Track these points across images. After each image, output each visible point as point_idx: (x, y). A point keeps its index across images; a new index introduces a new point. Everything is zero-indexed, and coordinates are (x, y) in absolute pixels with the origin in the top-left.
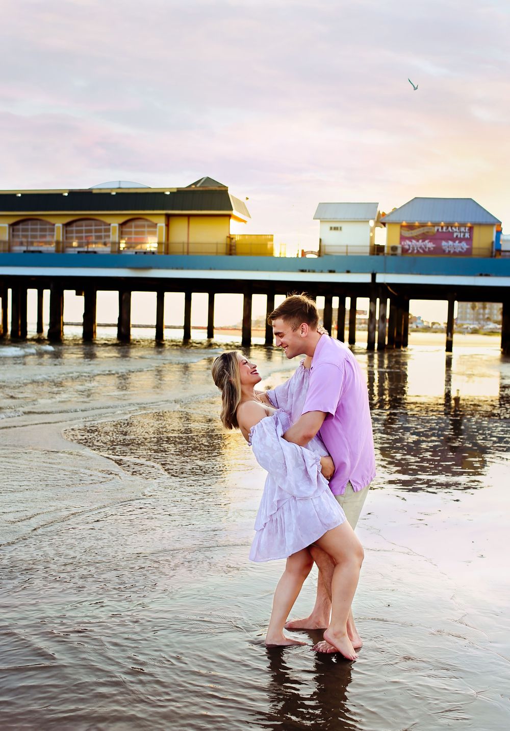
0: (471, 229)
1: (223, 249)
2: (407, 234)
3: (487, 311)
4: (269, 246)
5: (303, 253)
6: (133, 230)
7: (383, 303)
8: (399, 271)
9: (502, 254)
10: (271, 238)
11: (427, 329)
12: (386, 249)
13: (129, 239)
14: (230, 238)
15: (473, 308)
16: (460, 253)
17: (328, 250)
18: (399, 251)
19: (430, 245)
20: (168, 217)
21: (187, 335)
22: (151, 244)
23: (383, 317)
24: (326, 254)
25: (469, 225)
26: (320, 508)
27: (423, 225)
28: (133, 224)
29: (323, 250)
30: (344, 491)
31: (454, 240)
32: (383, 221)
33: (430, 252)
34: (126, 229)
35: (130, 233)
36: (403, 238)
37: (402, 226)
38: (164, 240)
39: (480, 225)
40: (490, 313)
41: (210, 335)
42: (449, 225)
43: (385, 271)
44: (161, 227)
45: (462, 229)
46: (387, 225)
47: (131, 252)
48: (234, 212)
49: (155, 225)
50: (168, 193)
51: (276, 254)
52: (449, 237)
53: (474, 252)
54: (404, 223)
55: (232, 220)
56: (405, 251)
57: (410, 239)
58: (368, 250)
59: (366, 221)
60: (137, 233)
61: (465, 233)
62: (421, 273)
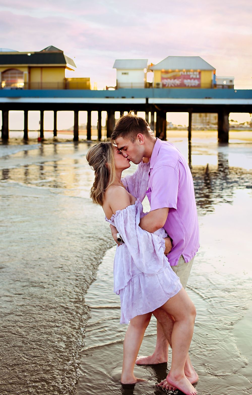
0: (200, 73)
1: (61, 86)
2: (165, 76)
3: (208, 118)
4: (88, 84)
5: (107, 88)
6: (9, 75)
7: (153, 114)
8: (161, 97)
9: (217, 86)
10: (88, 80)
11: (175, 129)
12: (154, 85)
13: (7, 81)
14: (66, 80)
15: (200, 116)
16: (194, 87)
17: (121, 85)
18: (161, 86)
19: (177, 82)
20: (30, 68)
21: (42, 135)
22: (20, 84)
23: (153, 122)
24: (121, 88)
25: (199, 71)
26: (164, 281)
27: (173, 71)
28: (10, 72)
29: (118, 85)
30: (177, 262)
31: (191, 79)
32: (152, 69)
33: (178, 86)
34: (5, 75)
35: (8, 77)
36: (163, 78)
37: (162, 72)
38: (27, 81)
39: (205, 70)
40: (210, 119)
41: (55, 134)
42: (188, 71)
43: (154, 97)
44: (26, 74)
45: (195, 73)
46: (154, 71)
47: (8, 88)
48: (68, 65)
49: (22, 73)
50: (29, 54)
51: (92, 88)
52: (188, 77)
53: (202, 85)
54: (163, 70)
55: (66, 70)
56: (164, 86)
57: (167, 79)
58: (143, 85)
59: (142, 69)
60: (12, 77)
61: (196, 75)
62: (173, 97)
